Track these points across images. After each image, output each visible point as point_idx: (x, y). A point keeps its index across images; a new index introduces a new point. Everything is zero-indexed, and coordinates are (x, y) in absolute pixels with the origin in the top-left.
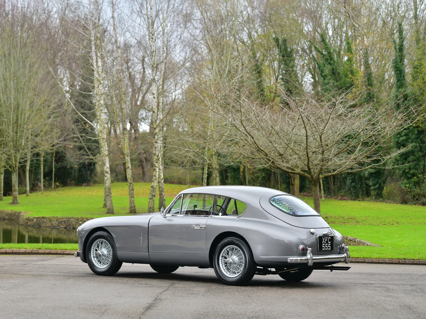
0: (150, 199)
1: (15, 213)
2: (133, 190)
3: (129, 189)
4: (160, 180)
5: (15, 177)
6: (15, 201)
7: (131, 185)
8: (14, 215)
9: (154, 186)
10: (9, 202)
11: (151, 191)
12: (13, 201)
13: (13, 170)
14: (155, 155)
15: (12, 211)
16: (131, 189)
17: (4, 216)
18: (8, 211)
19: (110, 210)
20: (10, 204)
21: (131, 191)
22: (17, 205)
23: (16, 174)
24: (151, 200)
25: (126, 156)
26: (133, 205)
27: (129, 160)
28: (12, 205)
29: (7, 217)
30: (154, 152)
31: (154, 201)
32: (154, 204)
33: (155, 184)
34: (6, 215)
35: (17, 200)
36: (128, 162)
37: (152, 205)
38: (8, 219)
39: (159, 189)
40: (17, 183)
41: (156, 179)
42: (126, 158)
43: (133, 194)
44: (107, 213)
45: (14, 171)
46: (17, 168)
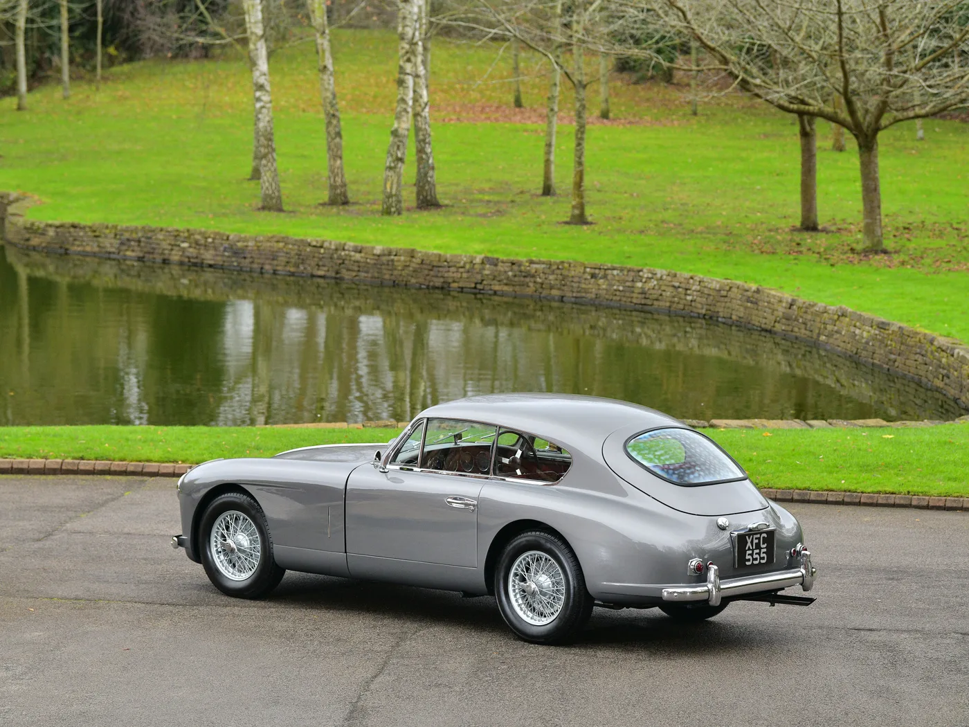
0: (390, 168)
2: (339, 134)
3: (329, 133)
4: (419, 109)
7: (334, 122)
9: (401, 131)
11: (392, 146)
14: (403, 39)
16: (333, 133)
19: (272, 198)
21: (333, 139)
24: (391, 173)
25: (317, 35)
26: (339, 180)
27: (327, 44)
30: (400, 29)
31: (399, 176)
32: (399, 184)
33: (404, 126)
36: (324, 51)
37: (395, 186)
39: (417, 135)
41: (405, 110)
42: (319, 41)
43: (339, 147)
44: (263, 208)
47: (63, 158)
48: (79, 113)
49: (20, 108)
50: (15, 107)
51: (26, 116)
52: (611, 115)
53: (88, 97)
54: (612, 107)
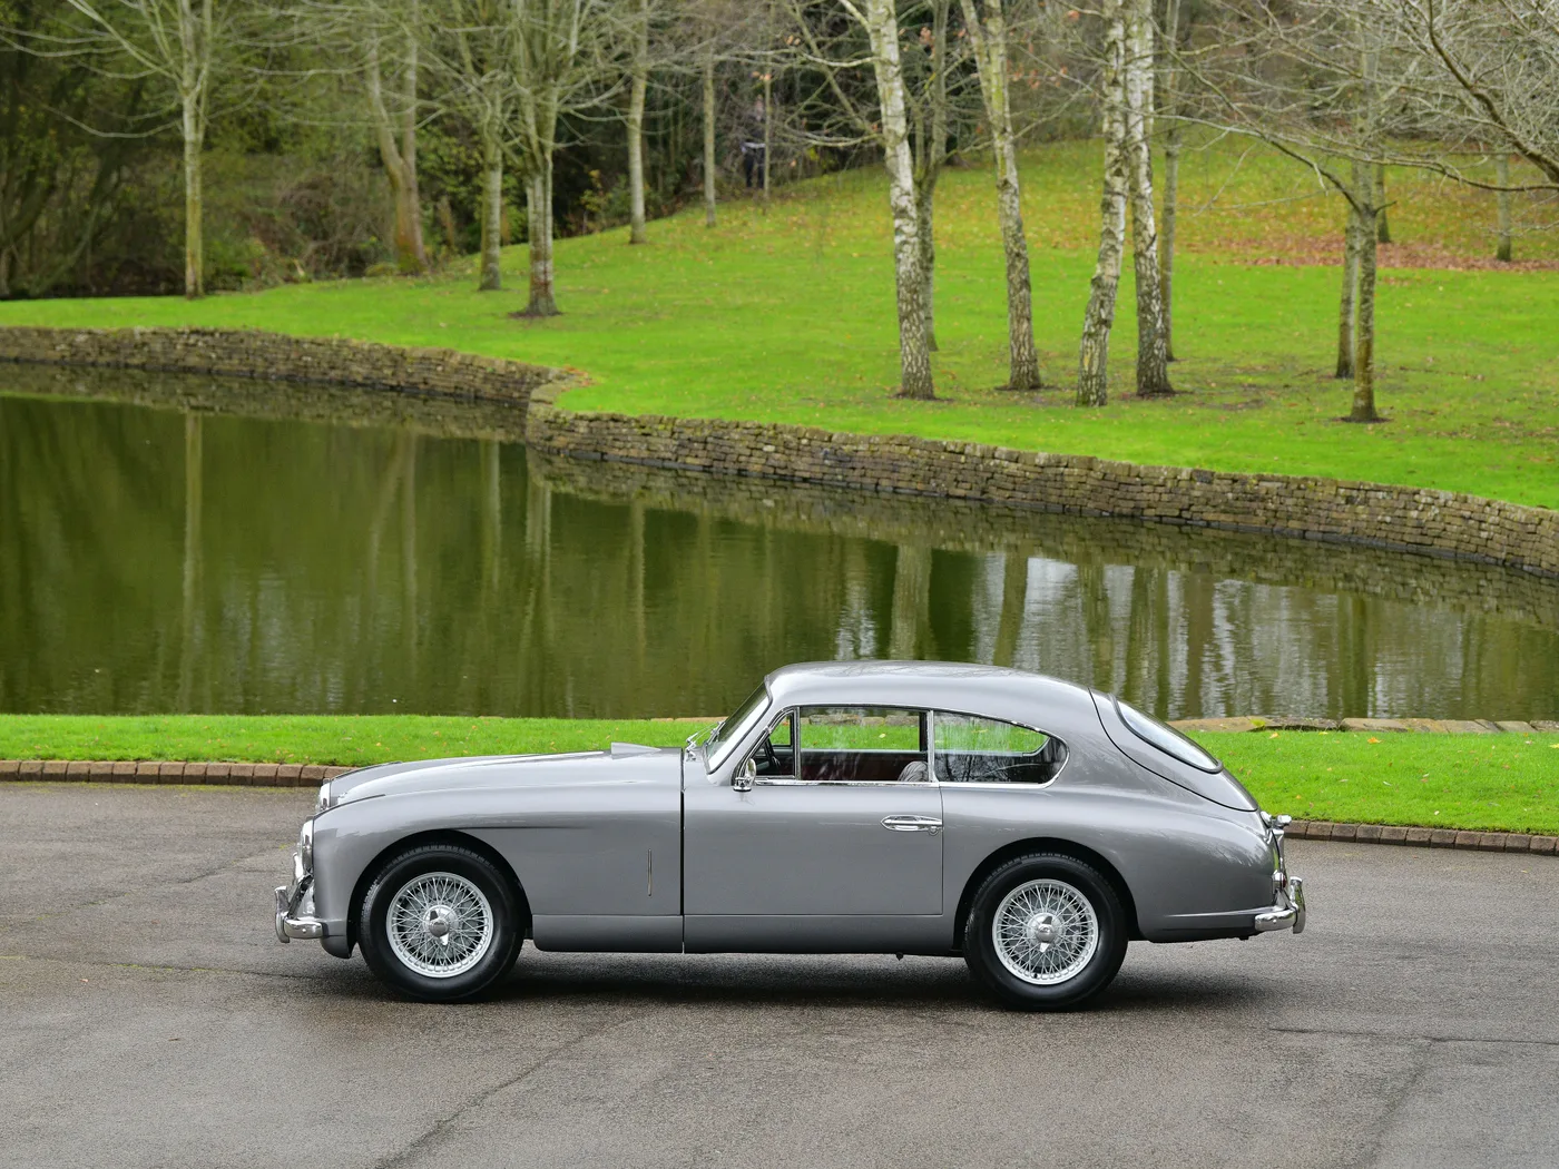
0: (1089, 335)
1: (524, 371)
2: (1026, 284)
3: (1011, 281)
4: (1143, 246)
5: (539, 193)
6: (542, 301)
7: (1020, 265)
8: (516, 382)
9: (1106, 280)
10: (514, 309)
11: (1093, 302)
12: (534, 302)
13: (530, 166)
14: (1110, 141)
15: (510, 363)
16: (1017, 281)
17: (478, 383)
18: (492, 362)
19: (916, 380)
20: (519, 315)
21: (1018, 291)
22: (549, 321)
23: (544, 183)
24: (1090, 343)
25: (996, 134)
26: (1025, 352)
27: (1008, 148)
28: (526, 322)
29: (488, 390)
30: (1106, 127)
31: (1103, 348)
32: (1102, 358)
33: (1111, 271)
34: (485, 380)
35: (549, 299)
36: (1003, 159)
37: (1096, 363)
38: (491, 400)
39: (1139, 286)
40: (550, 220)
41: (1113, 248)
42: (998, 143)
43: (1026, 302)
44: (904, 394)
45: (536, 169)
46: (549, 156)
47: (654, 316)
48: (718, 248)
49: (632, 242)
50: (629, 238)
51: (639, 252)
52: (1518, 255)
53: (745, 224)
54: (1515, 244)
